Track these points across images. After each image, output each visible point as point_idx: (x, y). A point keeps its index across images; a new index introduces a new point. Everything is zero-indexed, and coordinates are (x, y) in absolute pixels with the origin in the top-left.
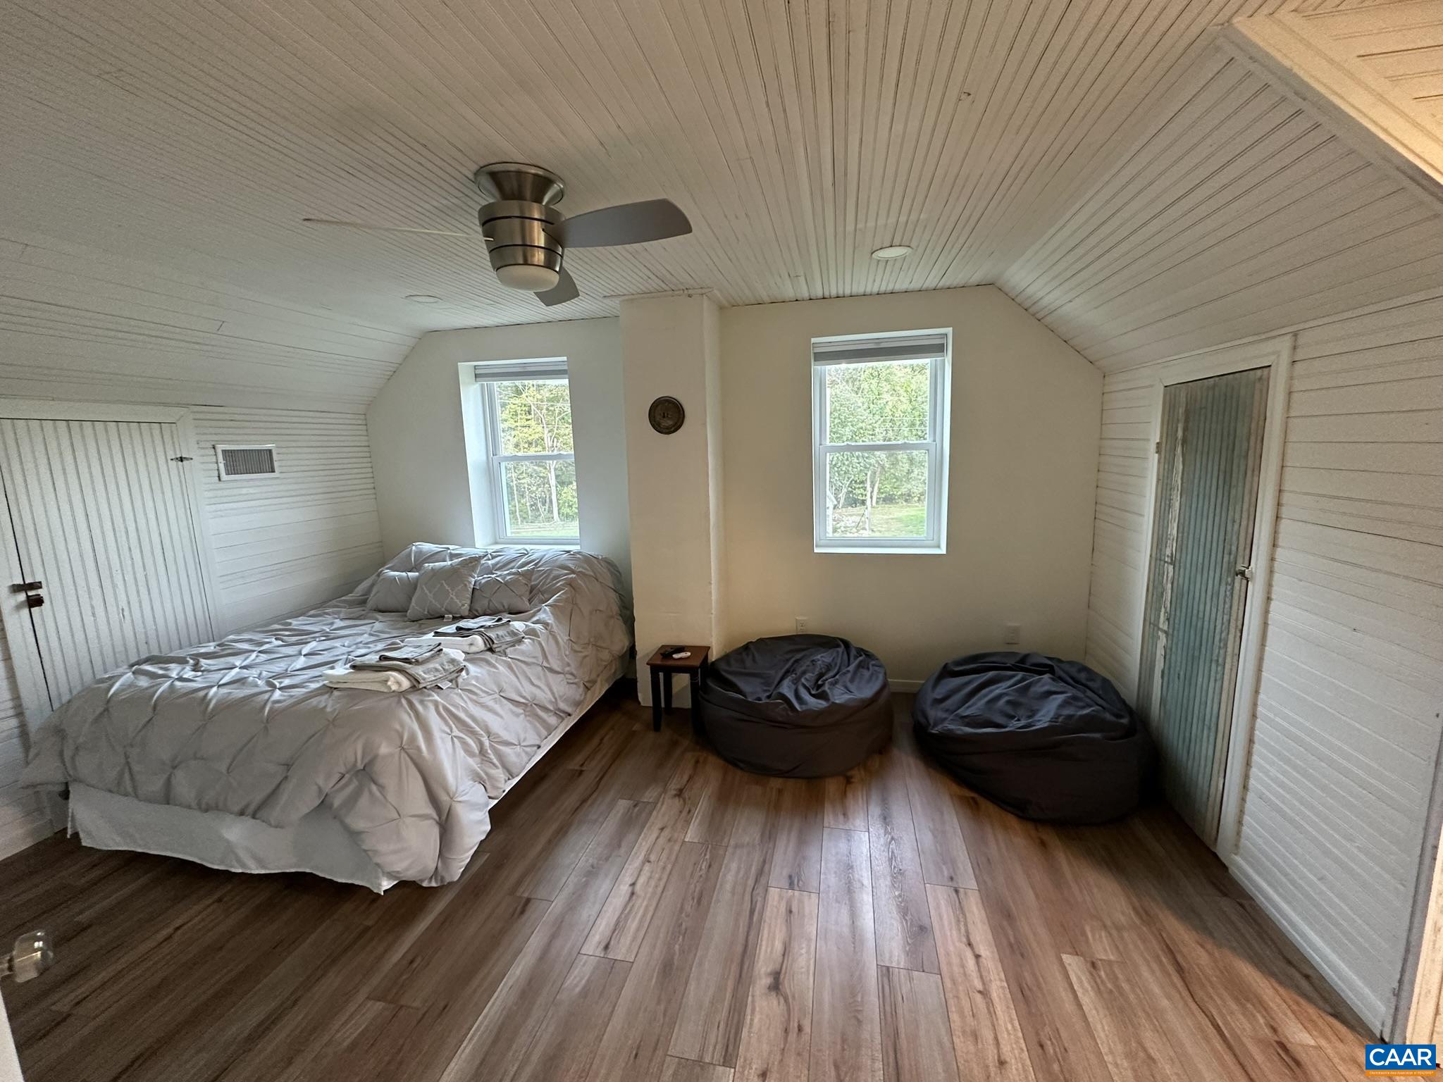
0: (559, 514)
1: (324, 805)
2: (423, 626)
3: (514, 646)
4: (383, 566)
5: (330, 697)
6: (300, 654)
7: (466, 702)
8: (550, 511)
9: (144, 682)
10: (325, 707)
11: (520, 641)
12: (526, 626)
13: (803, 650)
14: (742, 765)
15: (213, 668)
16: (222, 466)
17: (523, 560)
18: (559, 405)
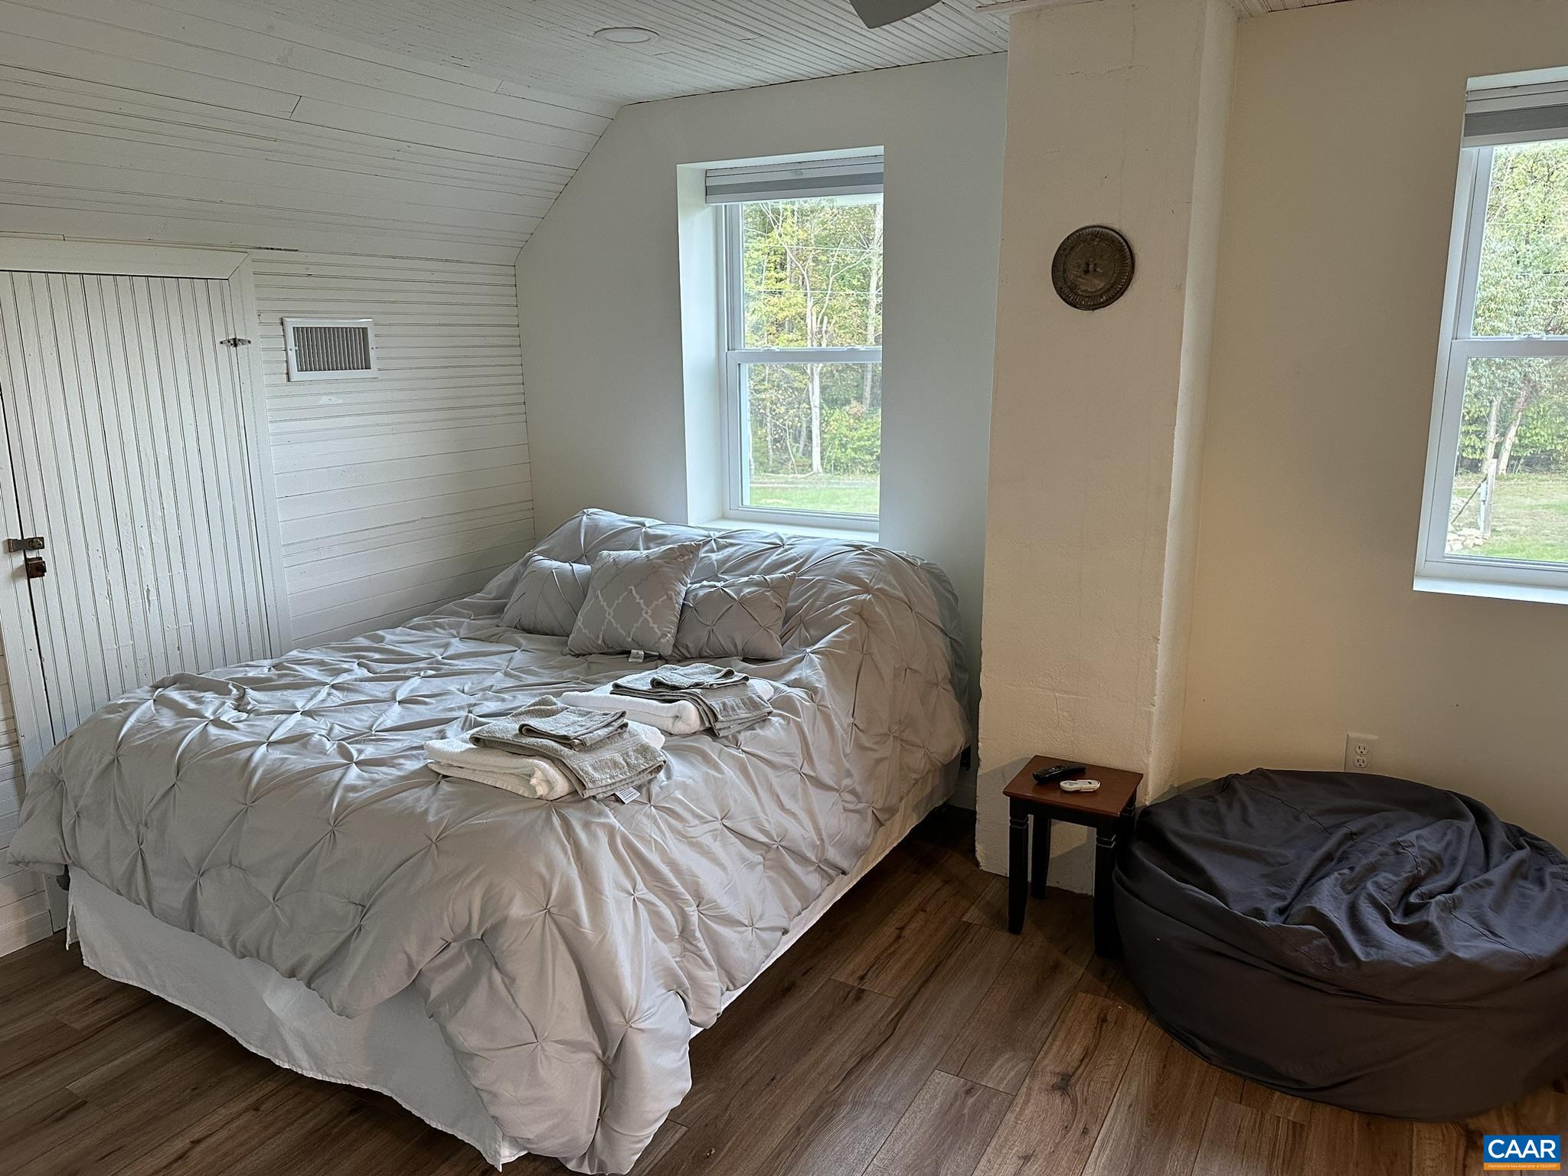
0: (822, 458)
1: (415, 988)
2: (594, 667)
3: (751, 728)
4: (533, 548)
5: (435, 792)
6: (394, 698)
7: (664, 835)
8: (808, 453)
9: (167, 720)
10: (426, 812)
11: (764, 720)
12: (776, 689)
13: (1370, 812)
14: (1205, 1049)
15: (264, 708)
16: (292, 355)
17: (774, 557)
18: (838, 251)
